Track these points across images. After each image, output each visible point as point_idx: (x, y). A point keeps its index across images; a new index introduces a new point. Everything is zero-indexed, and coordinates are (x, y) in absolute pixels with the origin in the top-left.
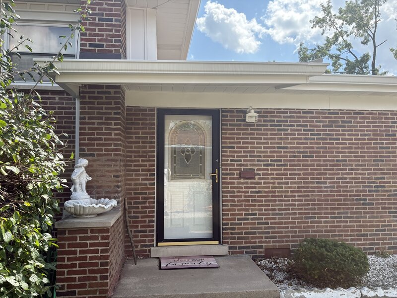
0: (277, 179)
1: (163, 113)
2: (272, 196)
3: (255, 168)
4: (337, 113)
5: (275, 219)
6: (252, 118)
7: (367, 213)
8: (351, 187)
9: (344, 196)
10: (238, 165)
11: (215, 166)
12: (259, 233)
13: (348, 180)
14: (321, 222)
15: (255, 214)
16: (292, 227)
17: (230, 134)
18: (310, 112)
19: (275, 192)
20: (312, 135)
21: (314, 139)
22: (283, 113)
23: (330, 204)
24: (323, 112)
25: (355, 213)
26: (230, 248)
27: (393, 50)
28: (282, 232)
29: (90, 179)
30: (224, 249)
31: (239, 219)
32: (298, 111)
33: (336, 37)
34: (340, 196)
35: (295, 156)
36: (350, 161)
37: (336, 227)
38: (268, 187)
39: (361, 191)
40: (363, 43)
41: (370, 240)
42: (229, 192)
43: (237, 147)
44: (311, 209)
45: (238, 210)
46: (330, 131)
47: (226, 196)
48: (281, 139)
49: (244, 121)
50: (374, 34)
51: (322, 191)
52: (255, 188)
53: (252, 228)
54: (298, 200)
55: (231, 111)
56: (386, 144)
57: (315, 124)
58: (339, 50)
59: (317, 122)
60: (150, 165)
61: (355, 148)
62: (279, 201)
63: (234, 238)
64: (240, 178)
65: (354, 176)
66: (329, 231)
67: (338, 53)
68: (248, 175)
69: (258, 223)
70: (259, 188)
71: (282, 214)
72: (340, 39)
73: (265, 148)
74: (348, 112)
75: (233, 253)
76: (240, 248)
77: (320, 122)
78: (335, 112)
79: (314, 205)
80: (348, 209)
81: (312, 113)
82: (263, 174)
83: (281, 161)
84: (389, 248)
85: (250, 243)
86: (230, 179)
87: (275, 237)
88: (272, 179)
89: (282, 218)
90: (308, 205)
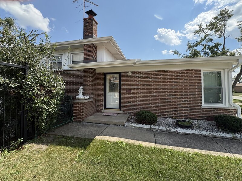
0: (138, 92)
1: (106, 74)
2: (136, 98)
3: (131, 89)
4: (158, 72)
5: (137, 104)
6: (129, 74)
7: (169, 104)
8: (163, 95)
9: (160, 98)
10: (126, 88)
11: (120, 88)
12: (132, 108)
13: (162, 93)
14: (152, 106)
15: (131, 103)
16: (142, 107)
17: (124, 79)
18: (149, 72)
19: (137, 96)
20: (149, 79)
21: (150, 80)
22: (140, 72)
23: (155, 101)
24: (153, 71)
25: (164, 104)
26: (123, 112)
27: (237, 38)
28: (139, 108)
29: (83, 91)
30: (121, 112)
31: (126, 104)
32: (145, 72)
33: (205, 37)
34: (159, 98)
35: (143, 86)
36: (163, 87)
37: (157, 108)
38: (135, 95)
39: (167, 97)
40: (219, 37)
41: (169, 113)
42: (123, 96)
43: (126, 83)
44: (149, 102)
45: (126, 101)
46: (155, 77)
47: (122, 97)
48: (139, 80)
49: (127, 75)
50: (224, 33)
51: (152, 97)
52: (131, 95)
53: (130, 107)
54: (144, 99)
55: (124, 72)
56: (177, 81)
57: (150, 75)
58: (207, 42)
59: (151, 75)
60: (102, 88)
61: (165, 83)
62: (138, 99)
63: (124, 109)
64: (127, 92)
65: (164, 92)
66: (155, 109)
67: (206, 43)
68: (129, 91)
69: (132, 105)
70: (132, 95)
71: (139, 103)
72: (207, 38)
73: (134, 83)
74: (162, 71)
75: (124, 113)
76: (126, 112)
77: (152, 75)
78: (158, 71)
79: (150, 101)
80: (162, 103)
81: (150, 72)
82: (133, 91)
83: (139, 87)
84: (177, 116)
85: (129, 111)
86: (124, 92)
87: (137, 110)
88: (136, 92)
89: (139, 104)
90: (148, 101)
